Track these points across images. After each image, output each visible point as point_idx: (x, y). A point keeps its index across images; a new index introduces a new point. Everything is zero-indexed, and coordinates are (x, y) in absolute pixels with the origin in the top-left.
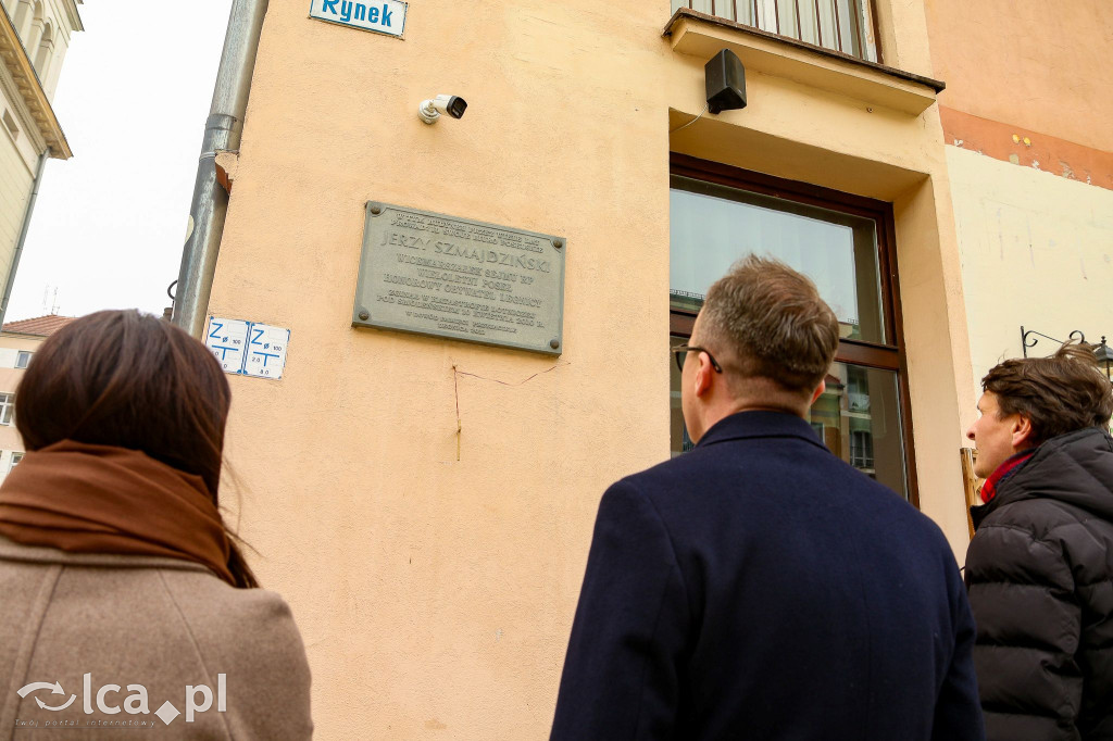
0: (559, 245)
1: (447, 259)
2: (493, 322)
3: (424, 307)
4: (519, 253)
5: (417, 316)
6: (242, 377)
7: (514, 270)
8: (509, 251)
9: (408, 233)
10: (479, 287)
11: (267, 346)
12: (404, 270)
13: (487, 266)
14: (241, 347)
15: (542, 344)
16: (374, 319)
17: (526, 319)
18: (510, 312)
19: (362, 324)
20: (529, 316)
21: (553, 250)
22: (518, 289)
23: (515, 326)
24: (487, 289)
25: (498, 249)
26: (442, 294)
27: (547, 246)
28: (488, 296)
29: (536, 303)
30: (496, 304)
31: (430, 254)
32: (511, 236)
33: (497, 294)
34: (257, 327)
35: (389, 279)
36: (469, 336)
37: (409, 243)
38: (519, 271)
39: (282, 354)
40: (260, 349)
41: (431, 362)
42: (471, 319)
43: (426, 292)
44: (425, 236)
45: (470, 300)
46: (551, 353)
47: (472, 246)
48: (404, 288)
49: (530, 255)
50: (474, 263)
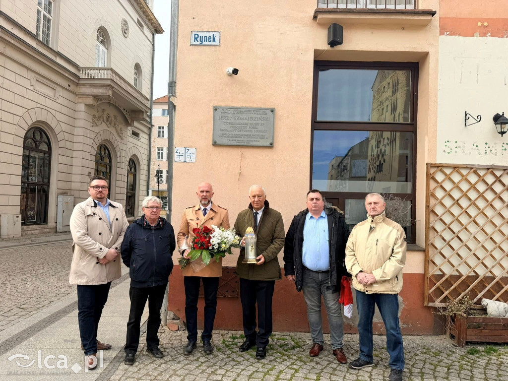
0: (272, 111)
1: (237, 122)
2: (252, 139)
3: (232, 137)
4: (259, 116)
5: (230, 140)
6: (185, 163)
7: (258, 122)
8: (257, 116)
9: (226, 115)
10: (248, 129)
11: (190, 154)
12: (225, 127)
13: (250, 122)
14: (184, 155)
15: (268, 144)
16: (218, 143)
17: (262, 137)
18: (257, 135)
19: (215, 144)
20: (263, 136)
21: (271, 113)
22: (260, 128)
23: (259, 140)
24: (250, 129)
25: (253, 116)
26: (237, 133)
27: (269, 112)
28: (251, 131)
29: (265, 131)
30: (254, 133)
31: (232, 121)
32: (257, 110)
33: (253, 130)
34: (188, 149)
35: (222, 130)
36: (245, 144)
37: (226, 118)
38: (260, 122)
39: (195, 155)
40: (189, 154)
41: (235, 153)
42: (246, 139)
43: (232, 133)
44: (231, 115)
45: (245, 133)
46: (271, 146)
47: (245, 116)
48: (226, 132)
49: (263, 116)
50: (246, 121)
